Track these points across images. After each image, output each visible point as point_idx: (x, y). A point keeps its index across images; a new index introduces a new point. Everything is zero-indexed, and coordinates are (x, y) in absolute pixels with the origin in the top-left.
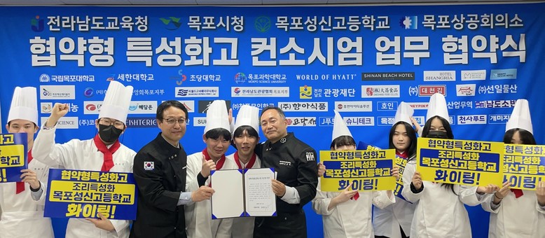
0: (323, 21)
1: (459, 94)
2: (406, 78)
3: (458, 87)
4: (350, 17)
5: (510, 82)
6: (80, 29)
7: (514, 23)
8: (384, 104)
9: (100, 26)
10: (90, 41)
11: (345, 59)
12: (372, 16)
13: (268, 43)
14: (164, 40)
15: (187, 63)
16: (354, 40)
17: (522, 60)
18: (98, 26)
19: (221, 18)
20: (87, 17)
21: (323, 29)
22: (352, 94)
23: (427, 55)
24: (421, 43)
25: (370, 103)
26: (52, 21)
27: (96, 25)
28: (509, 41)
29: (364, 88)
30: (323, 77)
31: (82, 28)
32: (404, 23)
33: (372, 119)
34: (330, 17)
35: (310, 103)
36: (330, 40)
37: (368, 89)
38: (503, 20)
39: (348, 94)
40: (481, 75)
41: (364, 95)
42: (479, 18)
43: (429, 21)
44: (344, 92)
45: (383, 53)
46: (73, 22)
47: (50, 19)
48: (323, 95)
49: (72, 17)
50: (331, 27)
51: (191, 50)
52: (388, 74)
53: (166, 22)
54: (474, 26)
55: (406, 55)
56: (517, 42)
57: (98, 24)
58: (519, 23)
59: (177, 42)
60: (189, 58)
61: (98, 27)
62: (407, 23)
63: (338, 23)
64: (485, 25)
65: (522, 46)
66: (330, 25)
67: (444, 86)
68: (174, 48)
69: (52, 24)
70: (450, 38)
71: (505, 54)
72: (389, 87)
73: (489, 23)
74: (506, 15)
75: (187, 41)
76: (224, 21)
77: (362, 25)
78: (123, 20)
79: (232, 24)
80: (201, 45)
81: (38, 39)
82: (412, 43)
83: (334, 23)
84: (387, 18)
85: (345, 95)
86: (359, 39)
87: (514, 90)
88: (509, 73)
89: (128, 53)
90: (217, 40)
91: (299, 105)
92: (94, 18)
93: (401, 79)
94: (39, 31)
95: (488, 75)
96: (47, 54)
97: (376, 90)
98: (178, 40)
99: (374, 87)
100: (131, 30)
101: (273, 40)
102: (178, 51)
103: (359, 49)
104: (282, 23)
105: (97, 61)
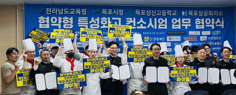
0: (153, 12)
1: (201, 40)
2: (183, 34)
3: (201, 37)
4: (163, 11)
5: (219, 36)
7: (220, 14)
8: (175, 43)
11: (161, 26)
12: (171, 11)
13: (133, 20)
14: (93, 18)
15: (102, 27)
16: (164, 19)
17: (223, 27)
19: (115, 10)
20: (62, 9)
21: (153, 15)
22: (163, 40)
23: (190, 25)
24: (188, 21)
25: (170, 43)
28: (218, 21)
29: (168, 37)
30: (153, 33)
31: (60, 13)
32: (182, 13)
33: (171, 49)
34: (155, 11)
35: (148, 43)
36: (156, 19)
37: (169, 38)
38: (216, 13)
40: (209, 33)
41: (168, 40)
42: (208, 12)
43: (191, 13)
44: (161, 39)
45: (175, 24)
46: (56, 11)
47: (47, 9)
48: (153, 40)
49: (56, 9)
50: (156, 14)
52: (176, 32)
53: (94, 11)
54: (206, 15)
55: (183, 25)
56: (221, 21)
57: (67, 12)
58: (222, 14)
62: (183, 13)
63: (159, 13)
64: (210, 15)
65: (223, 23)
67: (196, 37)
68: (96, 21)
69: (48, 11)
70: (198, 19)
71: (217, 25)
72: (177, 37)
73: (212, 14)
74: (217, 11)
75: (101, 19)
77: (167, 14)
78: (77, 10)
79: (119, 12)
80: (107, 20)
81: (42, 17)
82: (185, 21)
84: (176, 11)
86: (166, 19)
87: (220, 39)
88: (218, 32)
89: (79, 23)
90: (113, 19)
91: (144, 44)
92: (65, 9)
93: (181, 34)
94: (43, 14)
95: (211, 33)
96: (46, 23)
97: (172, 38)
98: (98, 18)
99: (171, 37)
100: (80, 14)
102: (98, 22)
103: (166, 23)
104: (138, 12)
105: (66, 26)
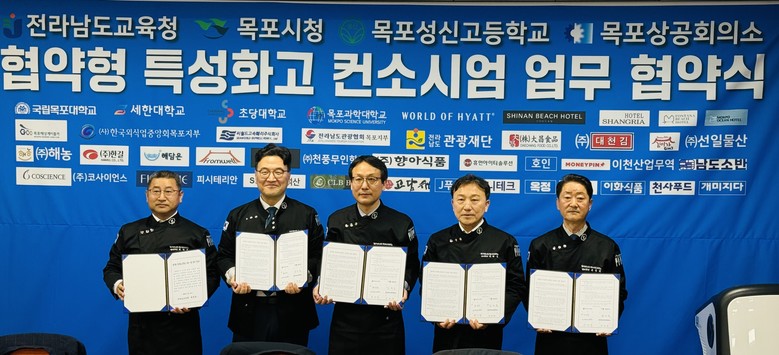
0: (446, 28)
1: (653, 147)
2: (572, 121)
3: (653, 136)
4: (488, 24)
5: (736, 131)
6: (76, 35)
7: (748, 36)
8: (536, 160)
9: (106, 30)
10: (90, 53)
11: (479, 89)
12: (523, 23)
13: (360, 62)
14: (201, 54)
15: (235, 90)
16: (492, 60)
17: (758, 94)
18: (102, 30)
19: (288, 21)
20: (86, 16)
21: (445, 41)
22: (486, 144)
23: (606, 85)
24: (597, 66)
25: (514, 158)
26: (33, 22)
27: (99, 30)
28: (739, 65)
29: (506, 135)
30: (443, 116)
31: (79, 33)
32: (573, 33)
33: (517, 183)
34: (456, 23)
35: (422, 157)
36: (456, 59)
37: (512, 137)
38: (729, 31)
39: (481, 143)
40: (690, 118)
41: (506, 145)
42: (692, 28)
43: (611, 32)
44: (475, 141)
45: (538, 80)
46: (65, 24)
47: (30, 19)
48: (442, 143)
49: (64, 16)
50: (458, 39)
51: (242, 69)
52: (544, 113)
53: (205, 26)
54: (683, 40)
55: (573, 84)
56: (751, 66)
57: (102, 27)
58: (756, 36)
59: (221, 58)
60: (238, 82)
61: (102, 33)
62: (577, 34)
63: (469, 32)
64: (701, 38)
65: (759, 73)
66: (456, 35)
67: (631, 135)
68: (215, 66)
69: (33, 26)
70: (643, 58)
71: (729, 86)
72: (545, 134)
73: (708, 35)
74: (736, 23)
75: (235, 56)
76: (293, 27)
77: (506, 35)
78: (140, 21)
79: (305, 30)
80: (258, 62)
81: (12, 49)
82: (583, 66)
83: (462, 32)
84: (545, 25)
85: (477, 145)
86: (501, 59)
87: (741, 143)
88: (736, 115)
89: (147, 74)
90: (281, 55)
91: (405, 159)
92: (96, 18)
93: (564, 121)
94: (13, 37)
95: (701, 119)
96: (26, 71)
97: (525, 139)
98: (222, 54)
99: (522, 133)
100: (152, 37)
101: (367, 57)
102: (222, 71)
103: (501, 74)
104: (381, 30)
105: (100, 83)
